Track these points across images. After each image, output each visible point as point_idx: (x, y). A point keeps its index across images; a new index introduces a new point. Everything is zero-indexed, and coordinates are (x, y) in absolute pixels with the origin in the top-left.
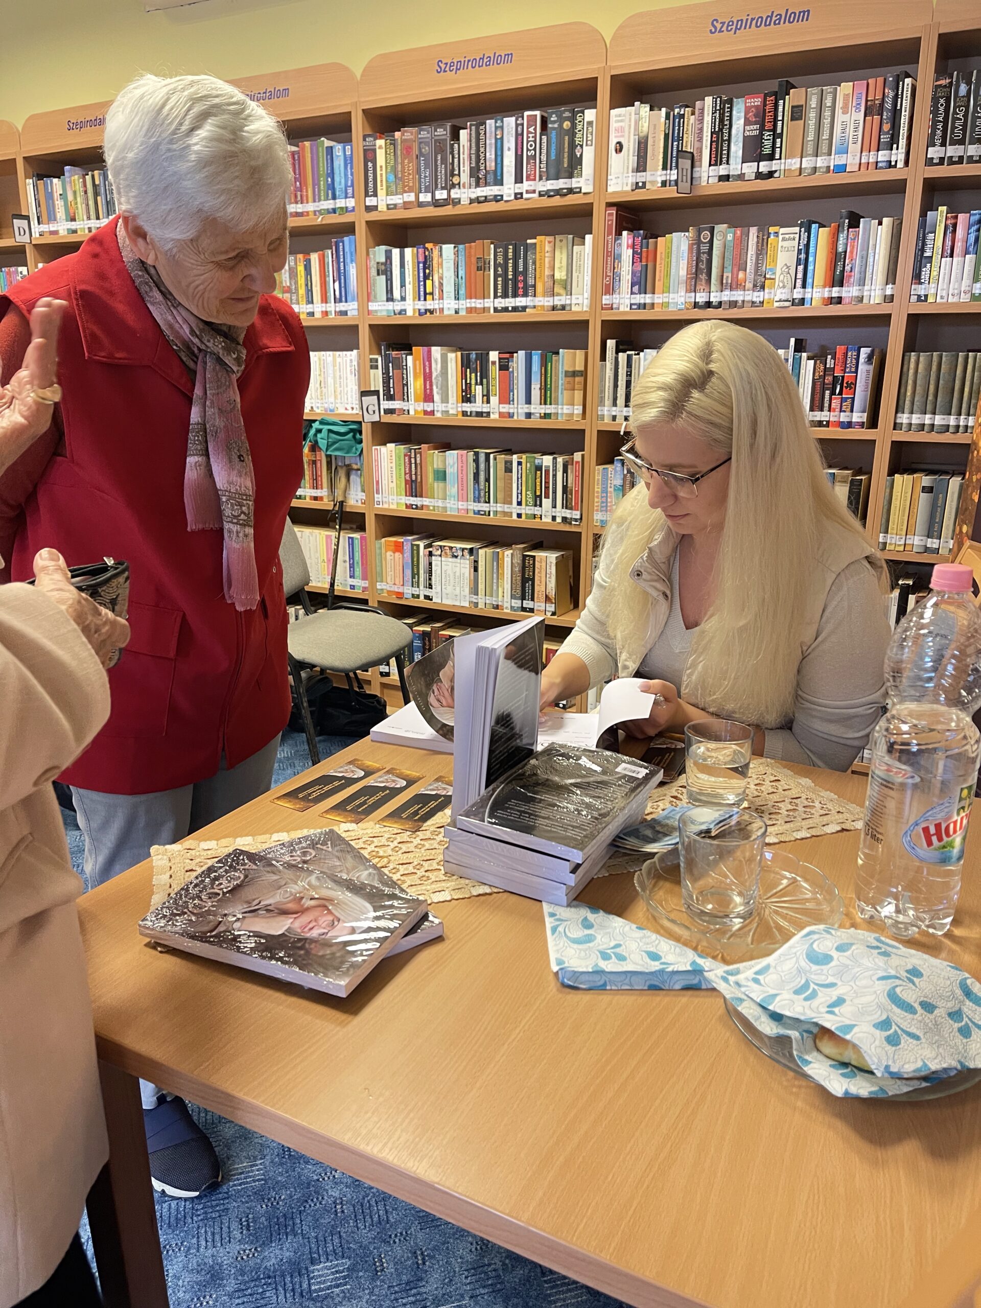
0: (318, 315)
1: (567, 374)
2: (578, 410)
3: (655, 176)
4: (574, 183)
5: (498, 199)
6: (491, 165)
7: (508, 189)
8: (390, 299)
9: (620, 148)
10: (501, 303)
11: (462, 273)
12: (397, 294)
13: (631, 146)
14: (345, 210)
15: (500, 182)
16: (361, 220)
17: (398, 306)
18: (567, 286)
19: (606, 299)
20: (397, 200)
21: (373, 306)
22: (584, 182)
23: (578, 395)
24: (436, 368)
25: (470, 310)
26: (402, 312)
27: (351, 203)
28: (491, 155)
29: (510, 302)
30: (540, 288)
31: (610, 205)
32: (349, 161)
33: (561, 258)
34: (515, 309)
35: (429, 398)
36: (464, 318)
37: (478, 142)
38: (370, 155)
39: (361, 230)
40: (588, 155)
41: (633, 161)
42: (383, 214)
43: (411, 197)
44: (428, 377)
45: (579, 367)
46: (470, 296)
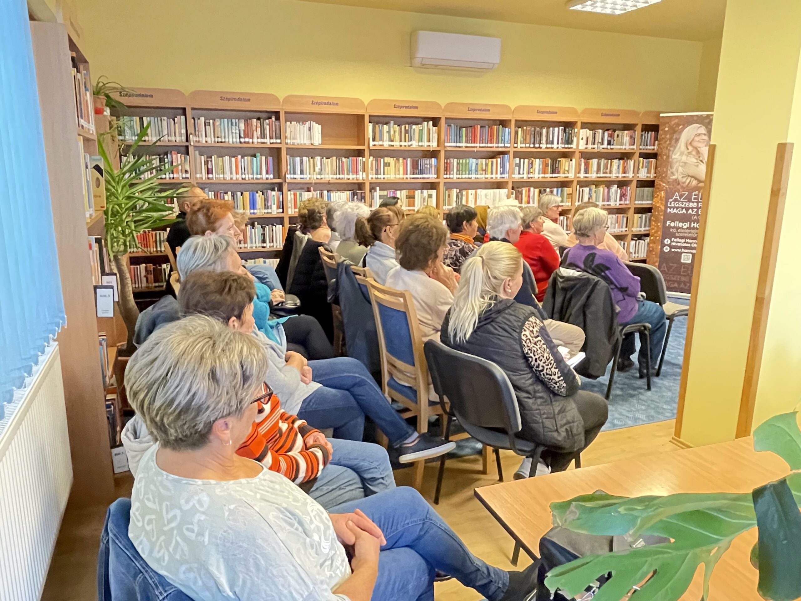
0: (494, 178)
1: (568, 194)
2: (570, 204)
3: (590, 146)
4: (572, 146)
5: (552, 148)
6: (551, 139)
7: (555, 146)
8: (519, 173)
9: (582, 139)
10: (551, 175)
11: (541, 167)
12: (521, 172)
13: (585, 139)
14: (507, 147)
15: (552, 143)
16: (512, 150)
17: (521, 176)
18: (568, 171)
19: (578, 175)
20: (523, 145)
21: (513, 176)
22: (574, 146)
23: (570, 200)
24: (531, 194)
25: (542, 177)
26: (523, 178)
27: (508, 145)
28: (551, 136)
29: (554, 175)
30: (561, 172)
31: (580, 152)
32: (510, 133)
33: (567, 164)
34: (555, 177)
35: (529, 202)
36: (541, 179)
37: (548, 133)
38: (516, 133)
39: (512, 154)
40: (575, 139)
41: (585, 142)
42: (519, 149)
43: (527, 145)
44: (529, 197)
45: (571, 192)
46: (542, 173)
